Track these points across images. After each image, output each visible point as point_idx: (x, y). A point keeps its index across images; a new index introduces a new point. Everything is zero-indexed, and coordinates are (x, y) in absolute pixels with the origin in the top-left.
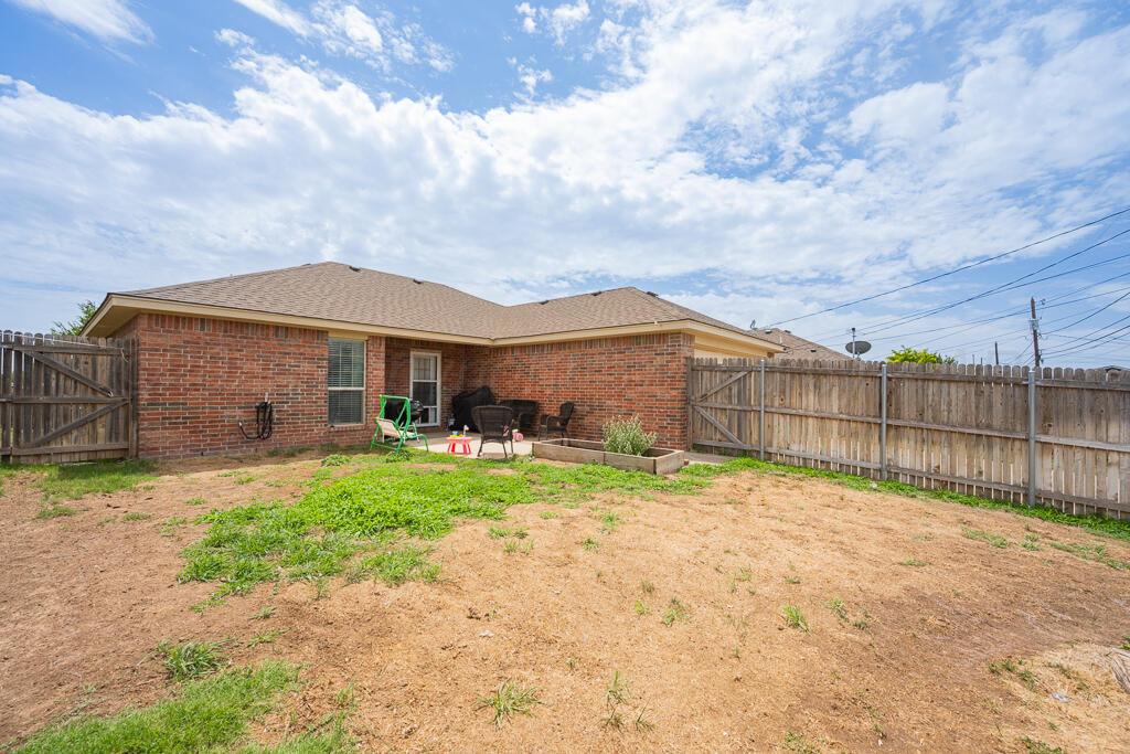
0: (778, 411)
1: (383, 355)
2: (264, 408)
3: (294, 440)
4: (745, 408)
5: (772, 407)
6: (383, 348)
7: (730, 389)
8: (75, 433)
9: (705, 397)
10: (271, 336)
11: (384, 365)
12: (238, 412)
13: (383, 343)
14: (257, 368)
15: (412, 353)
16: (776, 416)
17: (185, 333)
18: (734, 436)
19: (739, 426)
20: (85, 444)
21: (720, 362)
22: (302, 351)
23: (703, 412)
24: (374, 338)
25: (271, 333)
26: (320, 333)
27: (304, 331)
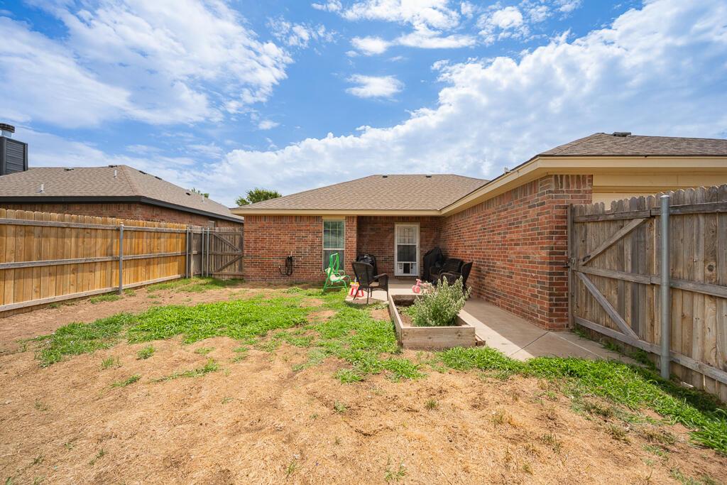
0: (700, 289)
1: (355, 228)
2: (290, 259)
3: (304, 277)
4: (641, 279)
5: (691, 280)
6: (355, 224)
7: (622, 249)
8: (229, 267)
9: (589, 261)
10: (294, 222)
11: (356, 235)
12: (280, 261)
13: (355, 220)
14: (287, 238)
15: (396, 226)
16: (698, 300)
17: (259, 224)
18: (626, 324)
19: (633, 308)
20: (232, 272)
21: (608, 208)
22: (308, 228)
23: (586, 281)
24: (349, 218)
25: (294, 219)
26: (318, 217)
27: (309, 217)
